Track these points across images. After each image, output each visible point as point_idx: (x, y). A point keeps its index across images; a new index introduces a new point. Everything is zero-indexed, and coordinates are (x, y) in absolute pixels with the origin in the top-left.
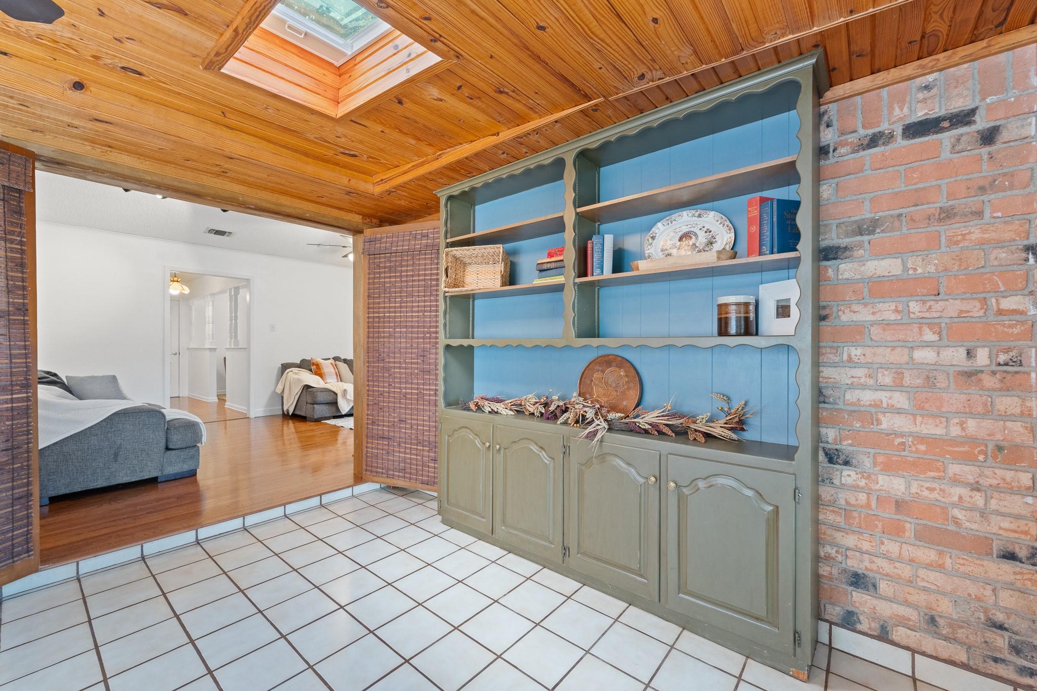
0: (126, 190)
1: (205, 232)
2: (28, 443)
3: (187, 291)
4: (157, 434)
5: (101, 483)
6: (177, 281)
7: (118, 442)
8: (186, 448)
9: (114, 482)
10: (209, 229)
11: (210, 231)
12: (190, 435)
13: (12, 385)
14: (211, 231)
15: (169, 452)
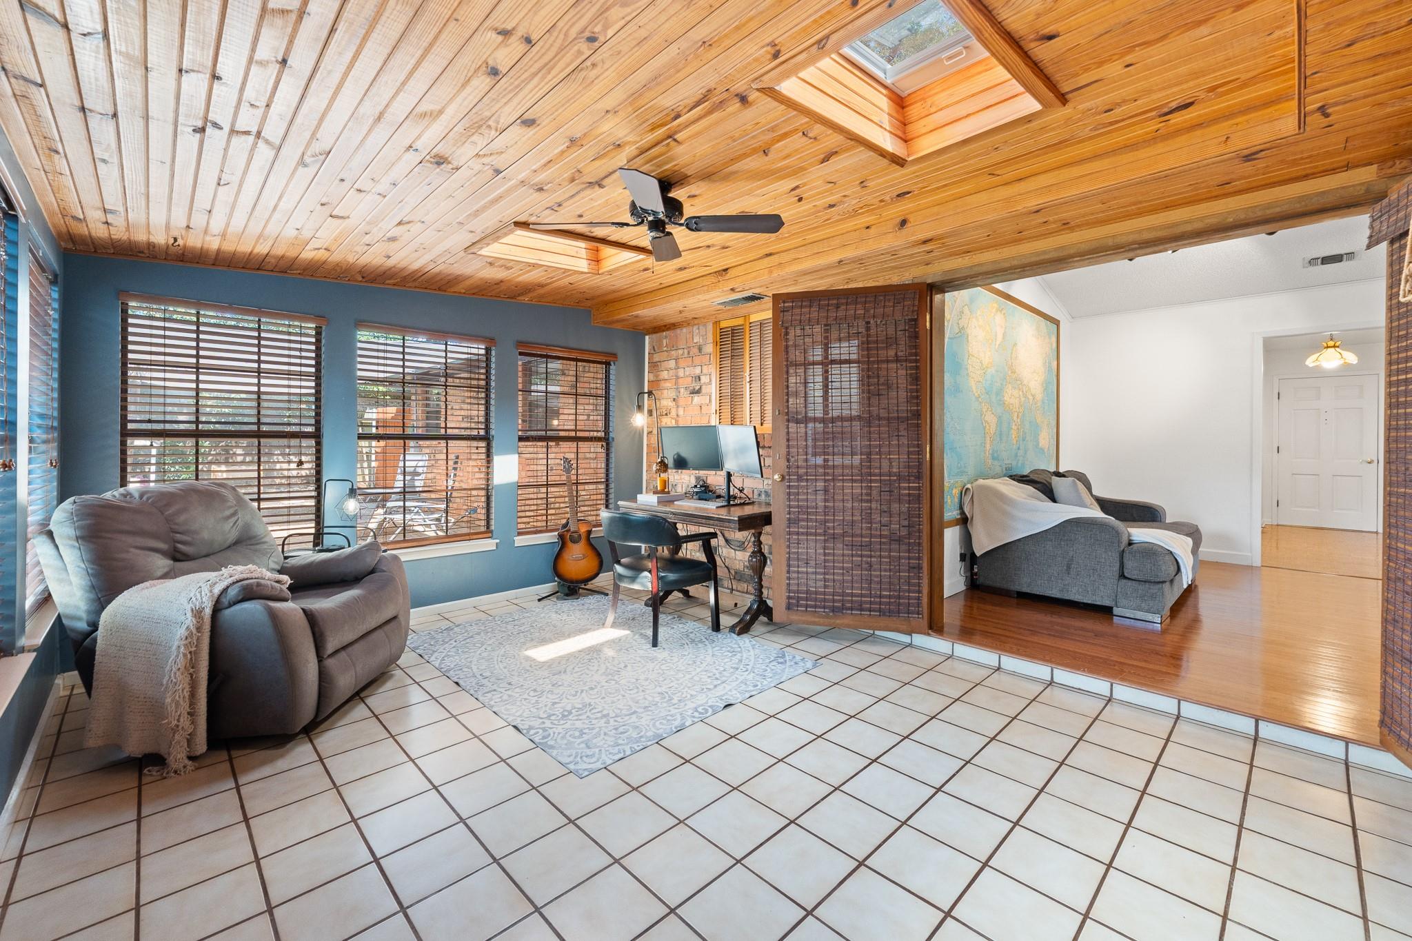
0: (1131, 260)
1: (1304, 267)
2: (919, 525)
3: (1351, 358)
4: (1110, 554)
5: (1055, 593)
6: (1334, 346)
7: (1071, 554)
8: (1145, 582)
9: (1066, 597)
10: (1307, 261)
11: (1310, 262)
12: (1149, 566)
13: (909, 476)
14: (1312, 261)
15: (1124, 581)
